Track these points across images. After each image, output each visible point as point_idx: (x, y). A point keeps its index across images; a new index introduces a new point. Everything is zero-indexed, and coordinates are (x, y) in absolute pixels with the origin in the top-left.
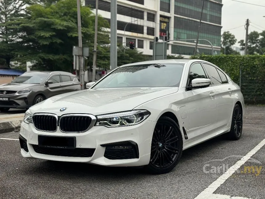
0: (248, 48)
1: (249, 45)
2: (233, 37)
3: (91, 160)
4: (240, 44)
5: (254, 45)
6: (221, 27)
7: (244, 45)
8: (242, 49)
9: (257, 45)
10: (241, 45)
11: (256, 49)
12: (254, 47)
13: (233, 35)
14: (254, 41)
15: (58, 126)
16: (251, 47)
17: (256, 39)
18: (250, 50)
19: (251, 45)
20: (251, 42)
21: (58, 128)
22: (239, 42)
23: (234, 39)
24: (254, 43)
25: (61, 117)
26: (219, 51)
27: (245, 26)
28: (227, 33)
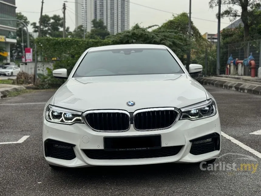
0: (41, 30)
1: (42, 28)
2: (25, 18)
3: (180, 159)
4: (32, 26)
5: (47, 29)
6: (16, 8)
7: (37, 27)
8: (35, 31)
9: (49, 28)
10: (33, 28)
11: (48, 32)
12: (46, 30)
13: (25, 17)
14: (46, 25)
15: (132, 123)
16: (43, 30)
17: (48, 23)
18: (43, 33)
19: (43, 28)
20: (43, 25)
21: (132, 126)
22: (32, 25)
23: (27, 21)
24: (46, 27)
25: (134, 112)
26: (15, 32)
27: (62, 10)
28: (19, 15)
